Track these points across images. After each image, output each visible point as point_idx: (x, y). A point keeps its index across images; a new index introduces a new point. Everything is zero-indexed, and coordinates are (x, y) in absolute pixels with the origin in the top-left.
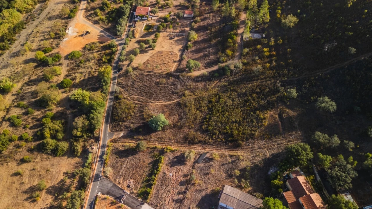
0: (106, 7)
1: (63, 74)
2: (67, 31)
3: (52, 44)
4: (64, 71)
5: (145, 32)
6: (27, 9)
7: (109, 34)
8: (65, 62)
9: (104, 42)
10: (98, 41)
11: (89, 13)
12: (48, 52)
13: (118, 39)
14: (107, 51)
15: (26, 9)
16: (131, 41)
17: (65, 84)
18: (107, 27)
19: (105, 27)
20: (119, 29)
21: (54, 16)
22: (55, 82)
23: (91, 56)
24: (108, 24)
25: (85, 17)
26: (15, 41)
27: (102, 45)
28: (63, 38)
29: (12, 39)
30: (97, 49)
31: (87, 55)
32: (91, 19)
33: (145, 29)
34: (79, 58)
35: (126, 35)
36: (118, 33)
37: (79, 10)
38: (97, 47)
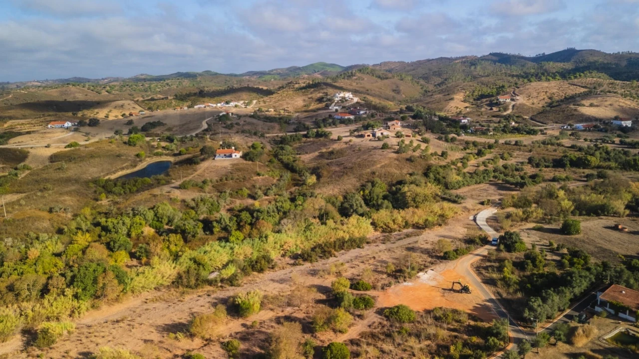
0: (531, 264)
1: (350, 334)
2: (421, 274)
3: (378, 281)
4: (355, 332)
5: (612, 346)
6: (389, 227)
7: (504, 311)
8: (371, 316)
9: (482, 321)
10: (470, 312)
11: (488, 264)
12: (360, 290)
13: (520, 328)
14: (475, 339)
15: (385, 225)
16: (555, 345)
17: (332, 353)
18: (510, 297)
19: (505, 295)
20: (535, 305)
21: (421, 248)
22: (321, 341)
23: (432, 330)
24: (516, 292)
25: (475, 266)
26: (331, 256)
27: (472, 323)
28: (405, 281)
29: (330, 253)
30: (456, 325)
31: (425, 326)
32: (484, 273)
33: (616, 339)
34: (404, 322)
35: (547, 329)
36: (527, 311)
37: (471, 254)
38: (457, 321)
